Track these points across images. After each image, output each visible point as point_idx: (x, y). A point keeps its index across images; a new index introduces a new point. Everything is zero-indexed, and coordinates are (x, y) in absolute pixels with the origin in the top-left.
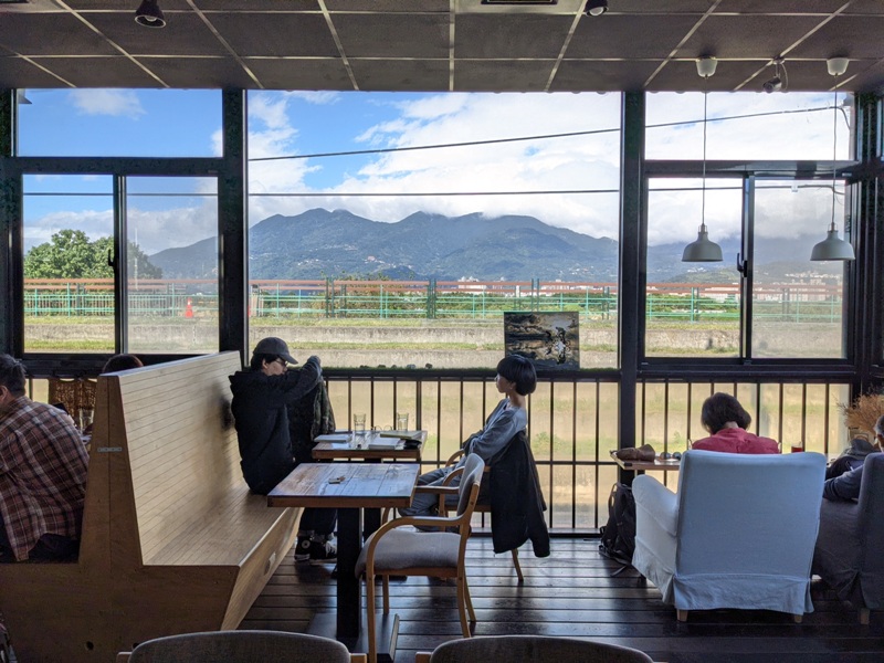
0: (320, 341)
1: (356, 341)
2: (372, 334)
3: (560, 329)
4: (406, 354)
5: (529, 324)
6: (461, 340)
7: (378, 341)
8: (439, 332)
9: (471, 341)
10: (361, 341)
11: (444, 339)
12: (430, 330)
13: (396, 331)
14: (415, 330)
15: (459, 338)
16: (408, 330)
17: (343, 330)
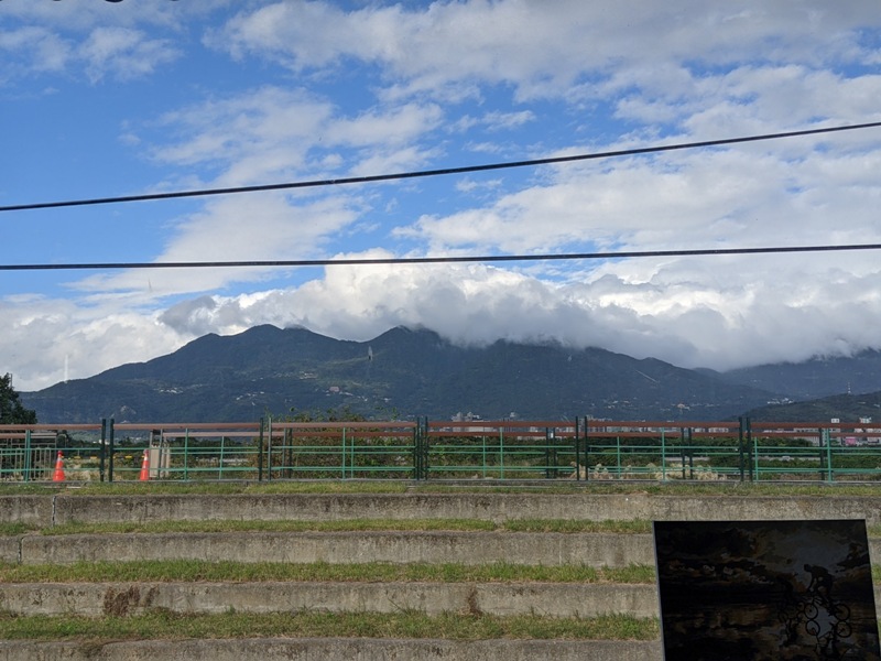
0: (247, 518)
1: (304, 518)
2: (328, 506)
3: (817, 571)
4: (382, 540)
5: (726, 557)
6: (469, 514)
7: (338, 517)
8: (434, 502)
9: (485, 516)
10: (311, 518)
11: (441, 514)
12: (419, 499)
13: (365, 501)
14: (396, 500)
15: (466, 512)
16: (386, 499)
17: (284, 500)
